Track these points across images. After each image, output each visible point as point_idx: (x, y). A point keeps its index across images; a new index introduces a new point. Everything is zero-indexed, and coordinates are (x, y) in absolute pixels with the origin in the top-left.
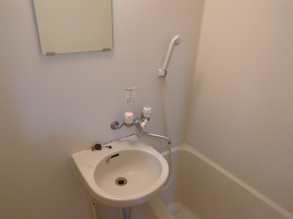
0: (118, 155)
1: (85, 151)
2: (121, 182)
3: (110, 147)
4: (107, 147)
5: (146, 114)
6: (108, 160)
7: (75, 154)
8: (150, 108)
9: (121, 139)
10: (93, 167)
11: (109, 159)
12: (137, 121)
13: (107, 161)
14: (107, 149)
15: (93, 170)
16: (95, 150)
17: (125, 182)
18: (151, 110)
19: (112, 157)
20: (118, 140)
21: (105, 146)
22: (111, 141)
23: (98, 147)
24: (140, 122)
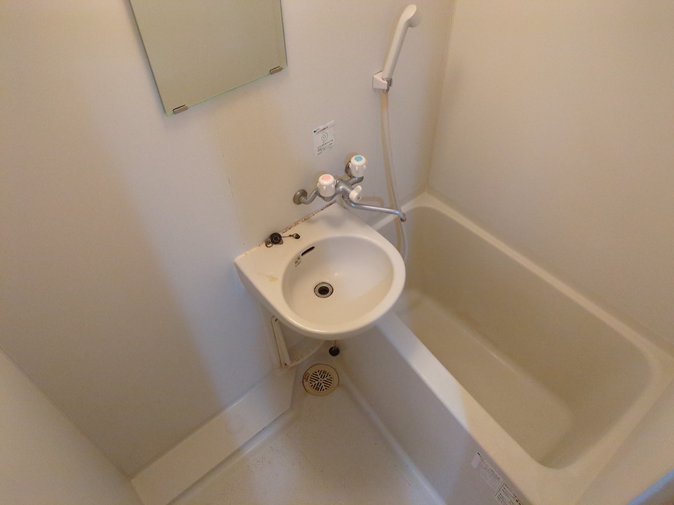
0: (313, 248)
1: (255, 249)
2: (324, 291)
3: (297, 237)
4: (290, 236)
5: (357, 172)
6: (297, 261)
7: (239, 257)
8: (364, 160)
9: (313, 217)
10: (277, 279)
11: (299, 258)
12: (341, 187)
13: (296, 263)
14: (292, 239)
15: (278, 285)
16: (271, 245)
17: (330, 290)
18: (366, 164)
19: (302, 255)
20: (306, 219)
21: (287, 234)
22: (296, 224)
23: (275, 239)
24: (348, 190)
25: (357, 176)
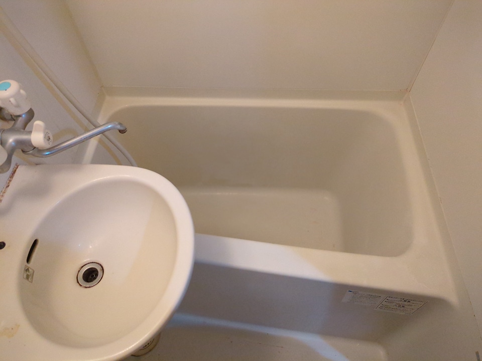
0: (35, 243)
2: (91, 275)
3: (2, 246)
5: (18, 106)
6: (28, 274)
11: (27, 270)
13: (27, 277)
17: (99, 268)
18: (21, 88)
19: (28, 261)
24: (24, 137)
25: (22, 111)
